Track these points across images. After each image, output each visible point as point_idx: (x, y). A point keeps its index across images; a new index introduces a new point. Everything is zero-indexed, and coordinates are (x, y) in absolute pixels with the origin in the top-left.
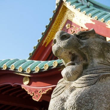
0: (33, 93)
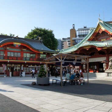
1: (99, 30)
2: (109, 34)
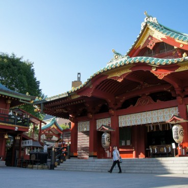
0: (158, 75)
1: (148, 41)
2: (175, 47)
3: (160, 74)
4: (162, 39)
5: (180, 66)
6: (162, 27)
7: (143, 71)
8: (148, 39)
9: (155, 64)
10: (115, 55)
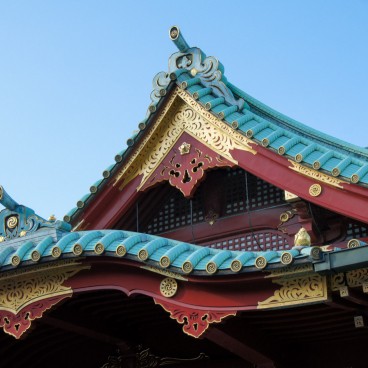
0: (185, 319)
2: (289, 196)
3: (194, 315)
4: (234, 152)
5: (278, 287)
6: (241, 103)
7: (123, 295)
8: (174, 149)
9: (170, 268)
10: (8, 213)
